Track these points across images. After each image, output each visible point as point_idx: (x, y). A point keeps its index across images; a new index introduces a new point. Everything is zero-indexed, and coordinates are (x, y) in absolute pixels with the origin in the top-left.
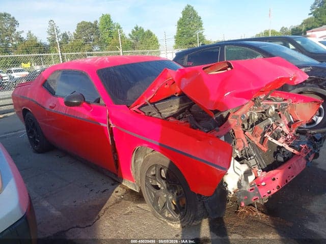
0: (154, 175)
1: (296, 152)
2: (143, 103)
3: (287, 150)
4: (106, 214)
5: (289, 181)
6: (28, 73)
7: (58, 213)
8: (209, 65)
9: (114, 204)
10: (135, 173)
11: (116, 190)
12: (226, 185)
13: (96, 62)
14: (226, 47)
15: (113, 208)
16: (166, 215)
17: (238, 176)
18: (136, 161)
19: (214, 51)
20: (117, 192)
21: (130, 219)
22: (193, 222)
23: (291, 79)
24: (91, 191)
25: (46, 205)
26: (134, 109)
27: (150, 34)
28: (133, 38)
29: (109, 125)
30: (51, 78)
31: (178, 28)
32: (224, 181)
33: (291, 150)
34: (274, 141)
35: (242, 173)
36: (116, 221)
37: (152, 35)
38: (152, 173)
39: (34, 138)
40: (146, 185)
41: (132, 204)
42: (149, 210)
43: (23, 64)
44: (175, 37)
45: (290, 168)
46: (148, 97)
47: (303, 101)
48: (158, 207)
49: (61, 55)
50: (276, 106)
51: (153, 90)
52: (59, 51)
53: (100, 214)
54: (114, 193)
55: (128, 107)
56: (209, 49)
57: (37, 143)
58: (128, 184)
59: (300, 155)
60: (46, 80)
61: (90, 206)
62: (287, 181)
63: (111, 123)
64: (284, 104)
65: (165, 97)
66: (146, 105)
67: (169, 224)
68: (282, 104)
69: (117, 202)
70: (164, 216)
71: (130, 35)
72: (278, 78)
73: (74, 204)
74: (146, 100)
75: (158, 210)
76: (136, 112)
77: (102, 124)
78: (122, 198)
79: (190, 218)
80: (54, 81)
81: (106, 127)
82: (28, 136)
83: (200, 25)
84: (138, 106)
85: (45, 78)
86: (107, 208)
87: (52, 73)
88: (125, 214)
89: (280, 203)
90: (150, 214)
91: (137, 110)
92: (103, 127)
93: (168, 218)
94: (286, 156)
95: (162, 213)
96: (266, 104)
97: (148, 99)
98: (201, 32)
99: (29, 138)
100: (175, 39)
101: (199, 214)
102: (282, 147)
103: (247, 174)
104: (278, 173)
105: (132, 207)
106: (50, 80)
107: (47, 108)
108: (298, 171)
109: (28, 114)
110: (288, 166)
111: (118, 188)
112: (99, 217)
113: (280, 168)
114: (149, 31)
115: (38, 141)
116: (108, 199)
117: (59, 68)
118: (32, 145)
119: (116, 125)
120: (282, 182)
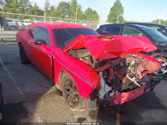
0: (68, 84)
1: (139, 86)
2: (69, 49)
3: (135, 84)
4: (43, 98)
5: (131, 99)
6: (31, 24)
7: (23, 94)
8: (102, 36)
9: (49, 94)
10: (61, 82)
11: (52, 88)
12: (99, 95)
13: (54, 25)
14: (125, 26)
15: (48, 96)
16: (70, 104)
17: (105, 92)
18: (62, 76)
19: (119, 27)
20: (52, 89)
21: (54, 103)
22: (80, 109)
23: (144, 49)
24: (41, 86)
25: (18, 89)
26: (65, 51)
27: (95, 12)
28: (86, 13)
29: (52, 57)
30: (33, 29)
31: (111, 11)
32: (99, 93)
33: (137, 84)
34: (130, 78)
35: (107, 91)
36: (47, 102)
37: (96, 13)
38: (67, 83)
39: (22, 57)
40: (64, 88)
41: (57, 96)
42: (64, 100)
43: (26, 19)
44: (108, 16)
45: (133, 93)
46: (71, 46)
47: (152, 60)
48: (67, 99)
49: (46, 17)
50: (136, 61)
51: (74, 44)
52: (45, 16)
53: (41, 98)
54: (51, 89)
55: (62, 49)
56: (117, 26)
57: (23, 59)
58: (57, 86)
59: (141, 88)
60: (31, 30)
61: (38, 93)
62: (130, 99)
63: (53, 56)
64: (140, 61)
65: (81, 48)
66: (70, 50)
67: (70, 108)
68: (139, 61)
69: (51, 94)
70: (69, 104)
71: (85, 12)
72: (137, 47)
73: (31, 91)
74: (70, 48)
75: (67, 101)
76: (65, 53)
77: (49, 56)
78: (54, 92)
79: (79, 107)
80: (34, 31)
81: (50, 58)
82: (20, 55)
83: (122, 11)
84: (67, 50)
85: (31, 29)
86: (45, 96)
87: (34, 27)
88: (52, 100)
89: (128, 109)
90: (64, 102)
91: (66, 52)
92: (49, 57)
93: (70, 106)
94: (134, 87)
95: (69, 103)
96: (130, 59)
97: (72, 47)
98: (122, 15)
99: (20, 56)
100: (108, 17)
101: (83, 106)
102: (133, 82)
103: (110, 92)
104: (126, 94)
105: (56, 97)
106: (32, 30)
107: (29, 43)
108: (138, 95)
109: (21, 44)
110: (133, 92)
111: (54, 87)
112: (40, 99)
113: (128, 92)
114: (95, 11)
115: (24, 58)
116: (47, 91)
117: (37, 25)
118: (21, 60)
119: (55, 57)
120: (127, 99)
